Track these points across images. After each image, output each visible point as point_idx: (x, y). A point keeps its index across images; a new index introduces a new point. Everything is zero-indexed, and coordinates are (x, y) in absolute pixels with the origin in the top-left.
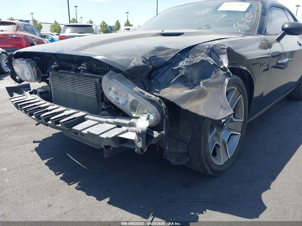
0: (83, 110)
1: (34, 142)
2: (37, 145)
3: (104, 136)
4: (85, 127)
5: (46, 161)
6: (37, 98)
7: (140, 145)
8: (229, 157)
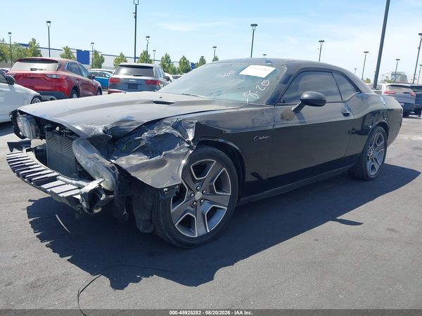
0: (57, 171)
1: (30, 201)
2: (31, 204)
3: (61, 195)
4: (52, 186)
5: (31, 220)
6: (32, 155)
7: (84, 204)
8: (208, 231)
